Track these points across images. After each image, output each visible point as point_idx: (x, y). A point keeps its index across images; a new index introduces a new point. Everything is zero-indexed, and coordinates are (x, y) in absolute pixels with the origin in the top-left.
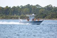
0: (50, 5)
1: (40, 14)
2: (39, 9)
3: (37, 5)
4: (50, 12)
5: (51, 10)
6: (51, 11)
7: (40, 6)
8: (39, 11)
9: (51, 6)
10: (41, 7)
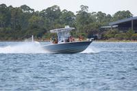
0: (55, 6)
1: (32, 28)
2: (29, 15)
3: (25, 7)
4: (55, 24)
5: (58, 18)
6: (57, 20)
7: (30, 9)
8: (29, 20)
9: (57, 9)
10: (33, 10)
